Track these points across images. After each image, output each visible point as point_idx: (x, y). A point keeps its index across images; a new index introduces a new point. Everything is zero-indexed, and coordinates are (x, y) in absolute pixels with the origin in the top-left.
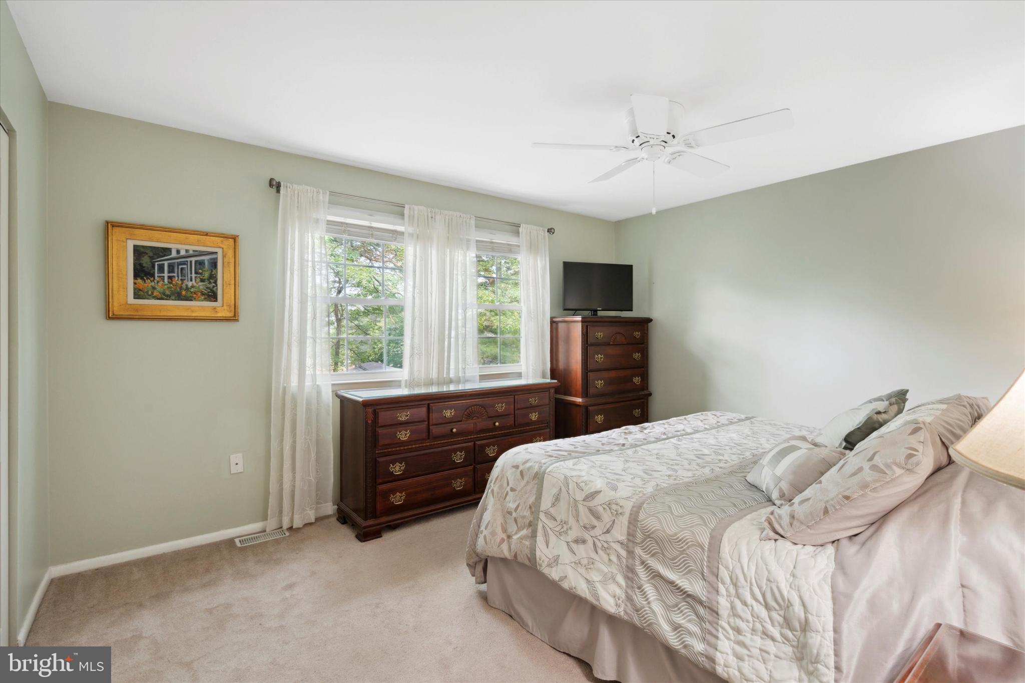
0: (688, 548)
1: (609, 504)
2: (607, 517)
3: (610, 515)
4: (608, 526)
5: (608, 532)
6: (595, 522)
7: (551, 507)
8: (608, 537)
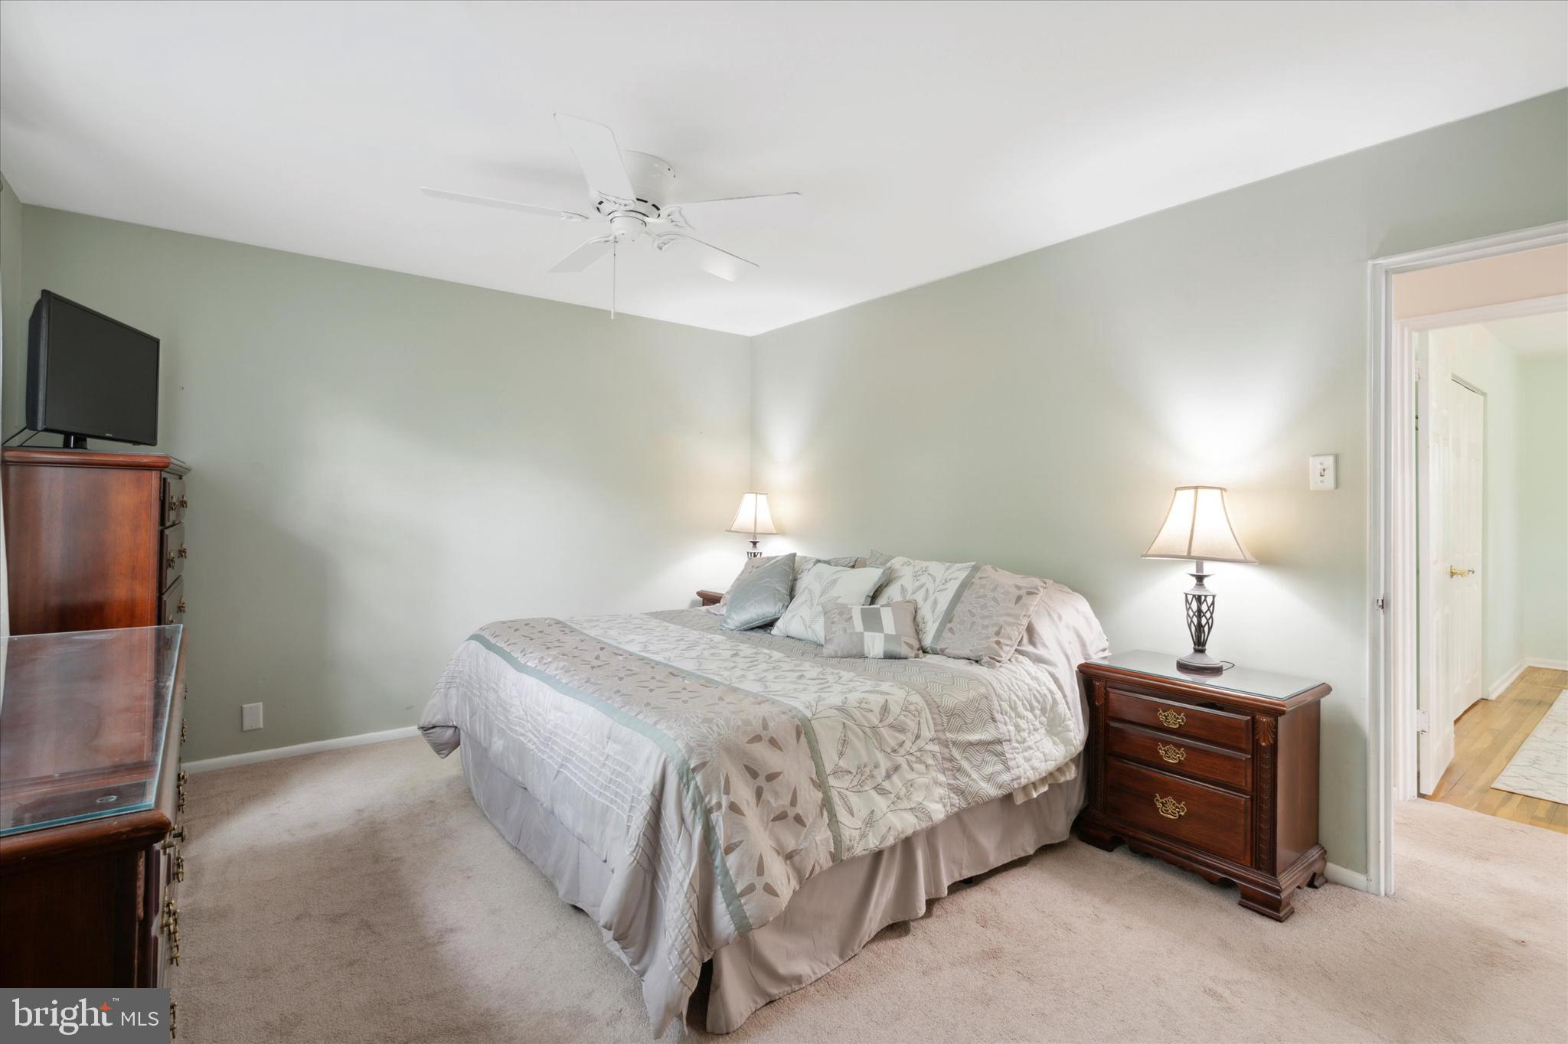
0: (979, 704)
1: (906, 708)
2: (912, 725)
3: (913, 717)
4: (916, 731)
5: (918, 737)
6: (902, 737)
7: (840, 759)
8: (921, 743)
